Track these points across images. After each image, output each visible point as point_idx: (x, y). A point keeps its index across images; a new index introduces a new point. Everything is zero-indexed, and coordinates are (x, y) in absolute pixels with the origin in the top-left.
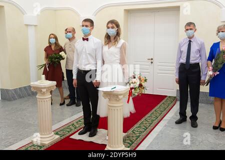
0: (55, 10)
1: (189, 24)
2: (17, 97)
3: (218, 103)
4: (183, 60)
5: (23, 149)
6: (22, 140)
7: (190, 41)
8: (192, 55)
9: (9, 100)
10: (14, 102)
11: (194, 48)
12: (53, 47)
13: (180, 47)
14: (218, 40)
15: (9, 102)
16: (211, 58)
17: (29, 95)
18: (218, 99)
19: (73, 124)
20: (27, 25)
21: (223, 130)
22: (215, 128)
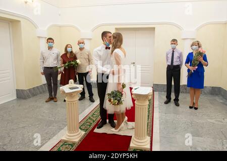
0: (60, 27)
2: (31, 96)
3: (192, 91)
5: (55, 149)
6: (50, 139)
7: (173, 51)
8: (175, 60)
9: (25, 98)
10: (29, 100)
15: (24, 101)
17: (41, 93)
18: (192, 88)
19: (90, 118)
20: (39, 37)
21: (196, 109)
22: (191, 107)
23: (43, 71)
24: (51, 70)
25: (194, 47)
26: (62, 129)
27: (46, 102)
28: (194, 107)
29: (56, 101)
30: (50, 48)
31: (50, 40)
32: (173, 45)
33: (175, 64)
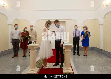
0: (19, 20)
1: (76, 26)
2: (3, 55)
4: (75, 36)
7: (76, 30)
11: (77, 32)
12: (25, 33)
13: (73, 32)
14: (83, 30)
16: (82, 35)
20: (9, 24)
21: (86, 56)
22: (84, 56)
23: (11, 41)
24: (16, 40)
25: (85, 28)
26: (26, 69)
27: (12, 57)
28: (85, 55)
29: (18, 57)
30: (16, 29)
31: (16, 25)
32: (76, 28)
33: (77, 36)
